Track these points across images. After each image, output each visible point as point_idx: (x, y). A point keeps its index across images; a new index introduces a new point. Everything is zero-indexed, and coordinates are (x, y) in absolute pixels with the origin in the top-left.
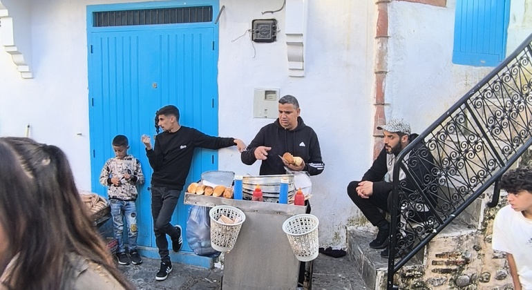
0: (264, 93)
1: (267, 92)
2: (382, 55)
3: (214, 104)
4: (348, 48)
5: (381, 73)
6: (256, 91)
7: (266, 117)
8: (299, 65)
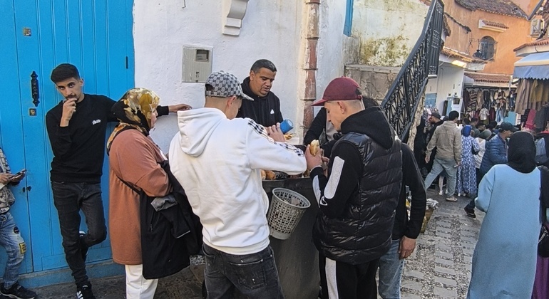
0: (195, 53)
1: (199, 51)
2: (315, 21)
3: (129, 63)
4: (280, 10)
5: (313, 39)
6: (186, 50)
7: (197, 81)
8: (237, 23)
